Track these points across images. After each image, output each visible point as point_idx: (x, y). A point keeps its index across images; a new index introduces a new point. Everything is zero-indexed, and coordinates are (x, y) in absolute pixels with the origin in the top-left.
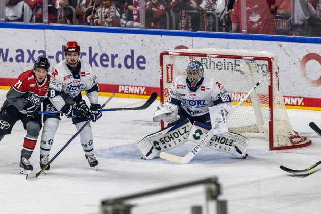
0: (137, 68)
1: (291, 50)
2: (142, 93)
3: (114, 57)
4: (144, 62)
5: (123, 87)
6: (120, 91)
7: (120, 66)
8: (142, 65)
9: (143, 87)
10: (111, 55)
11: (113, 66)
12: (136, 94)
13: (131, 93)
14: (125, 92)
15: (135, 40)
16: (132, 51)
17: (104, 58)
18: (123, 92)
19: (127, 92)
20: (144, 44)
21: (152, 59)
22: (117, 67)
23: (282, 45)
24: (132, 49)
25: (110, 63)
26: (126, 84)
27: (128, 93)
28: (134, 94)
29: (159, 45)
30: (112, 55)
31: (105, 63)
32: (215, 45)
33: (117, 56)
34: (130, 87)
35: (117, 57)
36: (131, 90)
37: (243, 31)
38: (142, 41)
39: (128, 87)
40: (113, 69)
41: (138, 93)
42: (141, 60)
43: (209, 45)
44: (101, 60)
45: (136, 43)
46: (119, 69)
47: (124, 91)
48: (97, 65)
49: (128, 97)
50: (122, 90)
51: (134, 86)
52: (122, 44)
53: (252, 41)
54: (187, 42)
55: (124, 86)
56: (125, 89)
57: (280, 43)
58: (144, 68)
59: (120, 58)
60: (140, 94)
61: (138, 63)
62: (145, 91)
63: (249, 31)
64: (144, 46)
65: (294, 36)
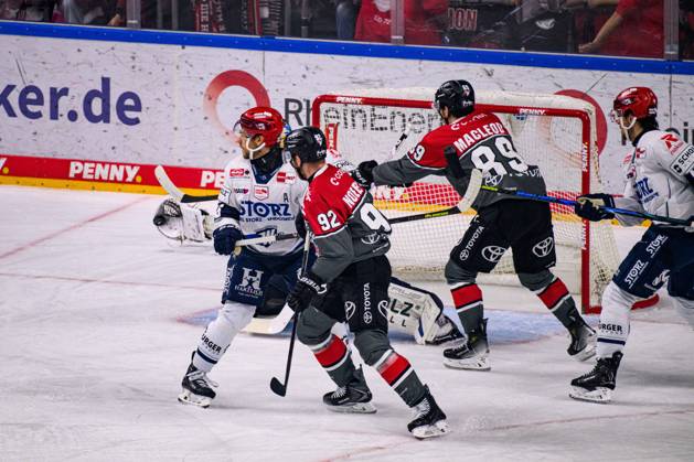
0: (119, 121)
1: (516, 84)
2: (130, 179)
3: (56, 95)
4: (138, 107)
5: (79, 164)
6: (72, 175)
7: (73, 116)
8: (130, 114)
9: (133, 166)
10: (49, 91)
11: (54, 115)
12: (115, 181)
13: (100, 180)
14: (85, 176)
15: (114, 55)
16: (106, 82)
17: (32, 96)
18: (79, 177)
19: (91, 177)
20: (138, 64)
21: (158, 99)
22: (64, 119)
23: (492, 71)
24: (105, 76)
25: (45, 109)
26: (88, 158)
27: (94, 180)
28: (108, 181)
29: (177, 67)
30: (53, 90)
31: (32, 108)
32: (321, 69)
33: (65, 91)
34: (99, 166)
35: (66, 94)
36: (102, 171)
37: (394, 37)
38: (133, 58)
39: (93, 165)
40: (54, 121)
41: (120, 178)
42: (129, 102)
43: (307, 69)
44: (23, 102)
45: (115, 64)
46: (69, 122)
47: (82, 174)
48: (11, 113)
49: (93, 188)
50: (78, 172)
51: (111, 164)
52: (78, 64)
53: (417, 61)
54: (251, 62)
55: (83, 162)
56: (87, 170)
57: (489, 67)
58: (136, 121)
59: (73, 97)
60: (124, 182)
61: (121, 108)
62: (138, 174)
63: (407, 39)
64: (136, 69)
65: (523, 51)
